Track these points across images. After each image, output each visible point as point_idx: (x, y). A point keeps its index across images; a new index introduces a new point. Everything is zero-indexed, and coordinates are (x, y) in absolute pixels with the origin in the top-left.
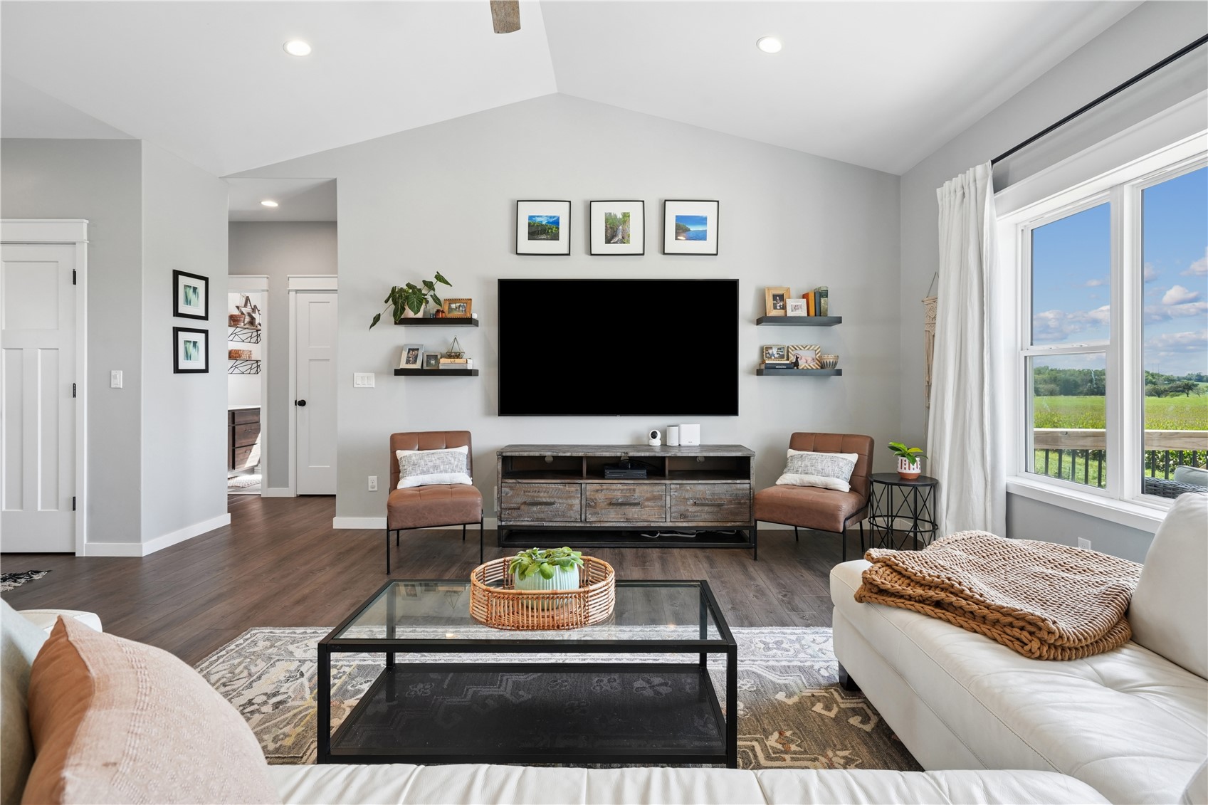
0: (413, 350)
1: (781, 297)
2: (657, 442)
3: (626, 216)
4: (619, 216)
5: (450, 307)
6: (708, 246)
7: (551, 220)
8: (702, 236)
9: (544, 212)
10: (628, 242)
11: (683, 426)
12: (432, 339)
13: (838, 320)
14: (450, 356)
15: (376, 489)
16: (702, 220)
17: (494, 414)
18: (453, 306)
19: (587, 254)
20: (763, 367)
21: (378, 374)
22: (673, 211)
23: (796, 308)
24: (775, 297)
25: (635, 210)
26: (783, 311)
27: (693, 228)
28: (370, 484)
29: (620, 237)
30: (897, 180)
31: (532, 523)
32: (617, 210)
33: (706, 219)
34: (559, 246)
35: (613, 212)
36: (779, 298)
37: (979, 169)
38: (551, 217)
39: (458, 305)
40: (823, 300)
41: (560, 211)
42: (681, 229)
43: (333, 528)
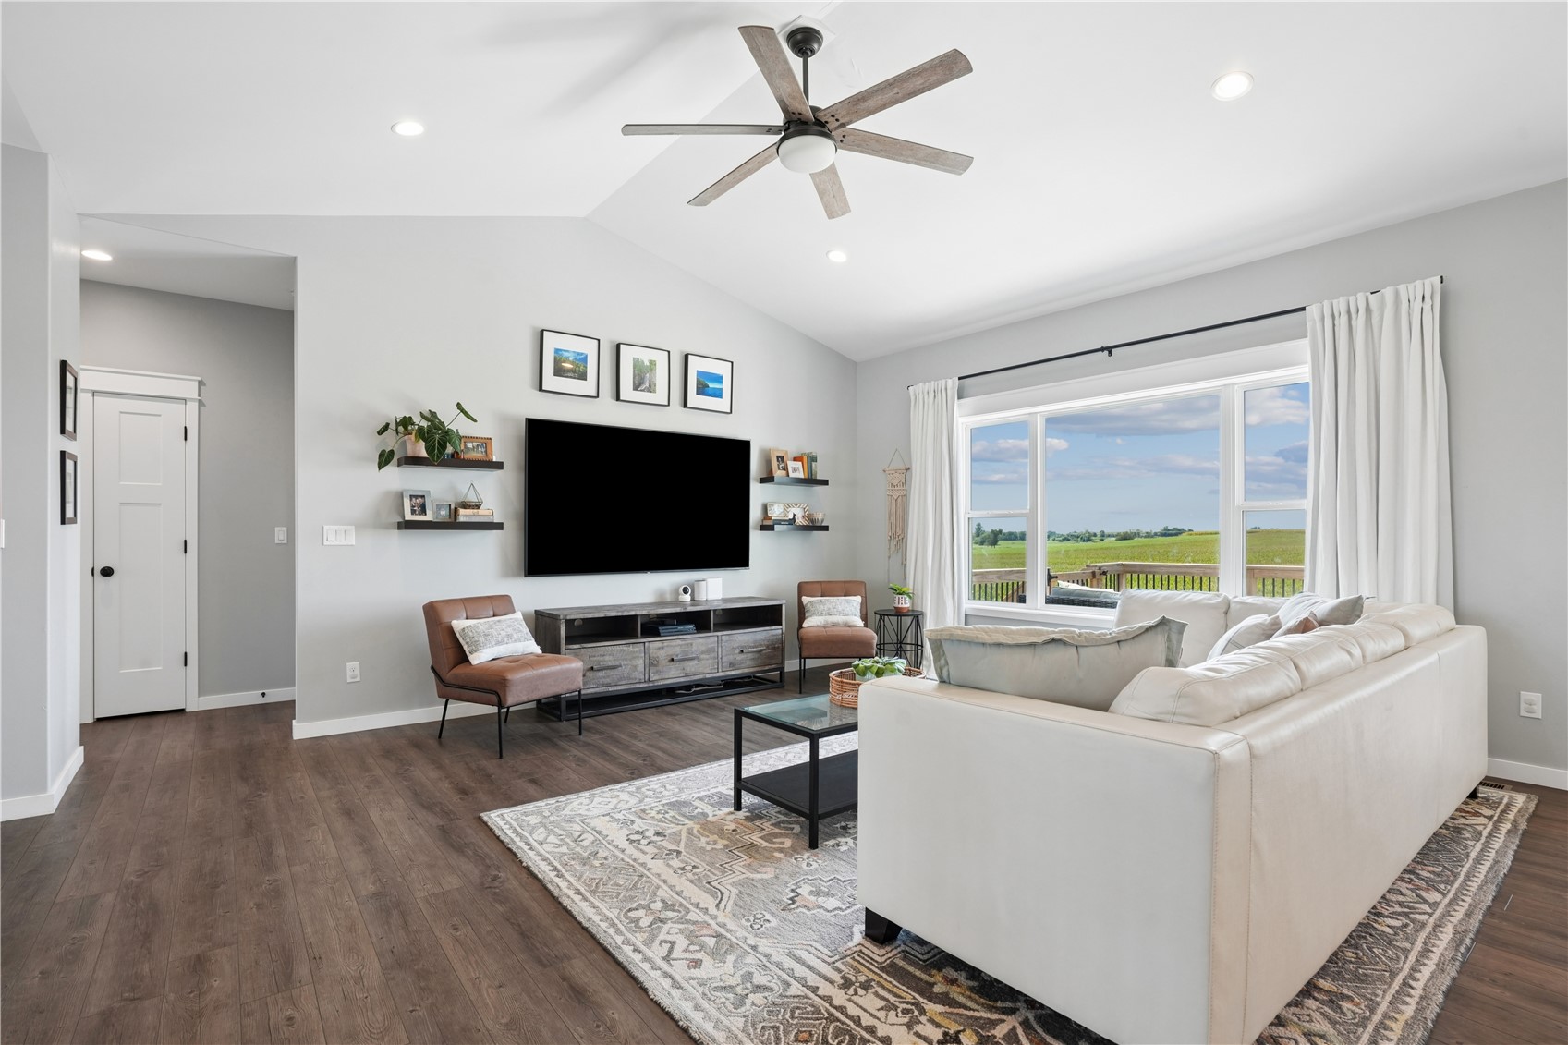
0: (416, 497)
1: (782, 458)
2: (687, 598)
3: (653, 363)
4: (647, 363)
5: (465, 445)
6: (722, 404)
7: (579, 357)
8: (718, 394)
9: (572, 346)
10: (655, 391)
11: (709, 580)
12: (440, 484)
13: (825, 482)
14: (465, 506)
15: (358, 679)
16: (719, 379)
17: (519, 575)
18: (470, 445)
19: (612, 398)
20: (767, 523)
21: (360, 527)
22: (696, 365)
23: (795, 470)
24: (778, 457)
25: (661, 358)
26: (784, 472)
27: (711, 385)
28: (349, 673)
29: (647, 385)
30: (855, 364)
31: (597, 690)
32: (646, 356)
33: (721, 377)
34: (587, 387)
35: (641, 357)
36: (780, 459)
37: (950, 381)
38: (579, 354)
39: (475, 444)
40: (814, 464)
41: (589, 348)
42: (702, 390)
43: (295, 738)
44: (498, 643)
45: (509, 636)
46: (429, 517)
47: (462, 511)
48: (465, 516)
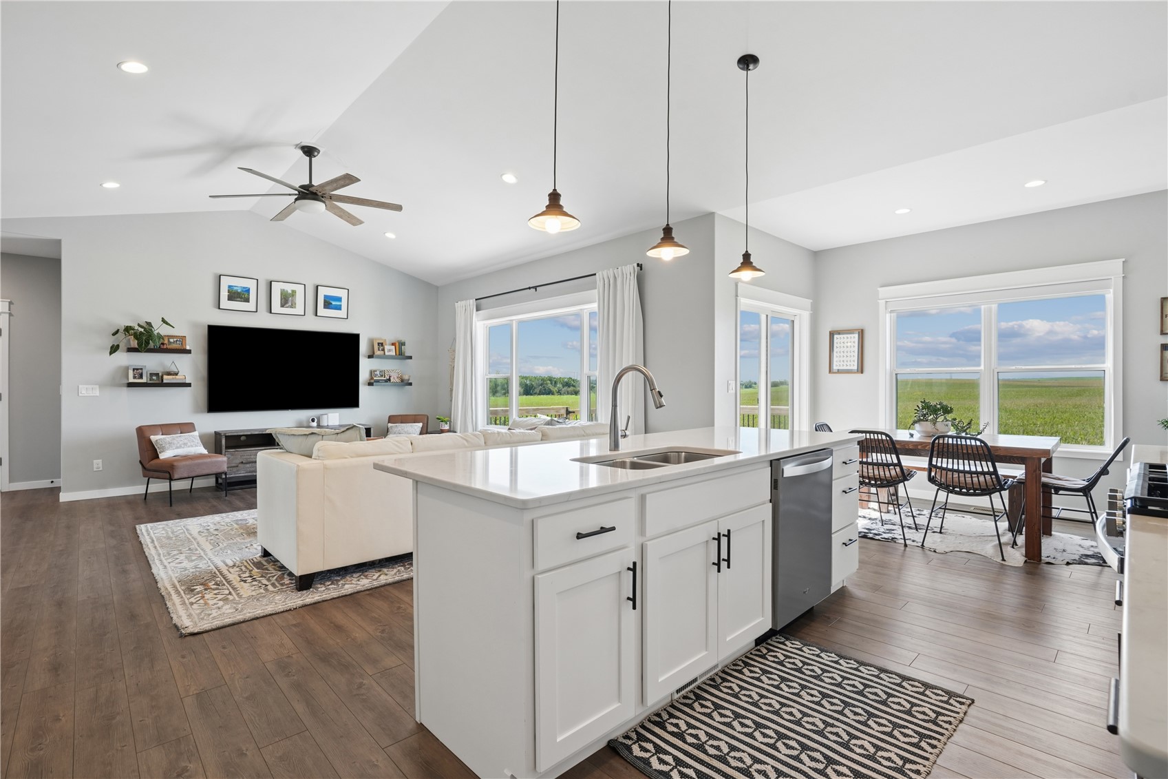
0: (137, 369)
1: (382, 344)
2: (315, 424)
3: (294, 292)
4: (290, 292)
5: (169, 341)
6: (342, 313)
7: (244, 290)
8: (339, 308)
9: (239, 284)
10: (295, 307)
11: (329, 415)
12: (151, 362)
13: (410, 358)
14: (169, 374)
15: (101, 469)
16: (339, 299)
17: (204, 412)
18: (172, 340)
19: (267, 312)
20: (372, 381)
21: (102, 386)
22: (323, 292)
23: (389, 351)
24: (379, 344)
25: (299, 290)
26: (383, 352)
27: (334, 303)
28: (95, 466)
29: (290, 304)
30: (437, 288)
32: (289, 288)
33: (341, 298)
34: (250, 306)
35: (286, 289)
36: (381, 344)
37: (471, 301)
38: (244, 288)
39: (175, 340)
40: (403, 347)
41: (251, 285)
42: (327, 305)
43: (61, 501)
44: (177, 448)
45: (185, 444)
46: (144, 380)
47: (165, 377)
48: (167, 379)
